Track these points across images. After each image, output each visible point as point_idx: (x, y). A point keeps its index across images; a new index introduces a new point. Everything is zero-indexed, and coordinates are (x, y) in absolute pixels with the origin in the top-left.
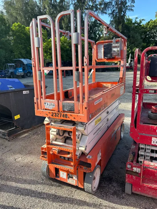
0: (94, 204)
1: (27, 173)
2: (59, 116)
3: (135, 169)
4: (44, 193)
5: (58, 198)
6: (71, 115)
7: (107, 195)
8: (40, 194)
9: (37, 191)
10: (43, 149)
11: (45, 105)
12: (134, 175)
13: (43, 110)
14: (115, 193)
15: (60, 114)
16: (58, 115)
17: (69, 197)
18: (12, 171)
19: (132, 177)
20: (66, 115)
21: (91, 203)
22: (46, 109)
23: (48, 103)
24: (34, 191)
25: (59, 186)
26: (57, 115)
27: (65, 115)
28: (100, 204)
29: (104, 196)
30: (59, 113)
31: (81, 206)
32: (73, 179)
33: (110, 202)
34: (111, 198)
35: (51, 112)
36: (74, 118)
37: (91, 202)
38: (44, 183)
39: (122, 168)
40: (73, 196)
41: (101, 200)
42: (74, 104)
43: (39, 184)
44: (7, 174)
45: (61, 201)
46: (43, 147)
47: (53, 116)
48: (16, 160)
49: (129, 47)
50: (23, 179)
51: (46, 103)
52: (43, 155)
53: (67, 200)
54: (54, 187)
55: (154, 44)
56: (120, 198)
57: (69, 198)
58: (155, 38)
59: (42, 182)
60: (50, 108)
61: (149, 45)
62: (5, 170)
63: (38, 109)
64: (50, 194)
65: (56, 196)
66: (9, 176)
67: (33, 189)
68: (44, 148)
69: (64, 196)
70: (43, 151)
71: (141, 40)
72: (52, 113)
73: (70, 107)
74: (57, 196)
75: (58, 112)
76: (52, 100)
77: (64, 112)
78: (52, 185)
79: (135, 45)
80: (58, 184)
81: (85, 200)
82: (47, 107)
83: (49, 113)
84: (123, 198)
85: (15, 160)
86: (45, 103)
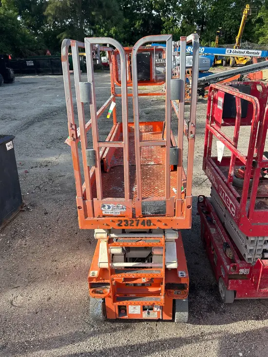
0: (194, 336)
1: (55, 323)
2: (135, 224)
3: (242, 271)
4: (110, 349)
5: (137, 349)
6: (159, 221)
7: (202, 316)
8: (105, 354)
9: (95, 350)
10: (91, 279)
11: (102, 209)
12: (241, 278)
13: (99, 217)
14: (210, 309)
15: (136, 220)
16: (133, 222)
17: (152, 340)
18: (21, 328)
19: (237, 282)
20: (150, 221)
21: (189, 337)
22: (104, 216)
23: (111, 205)
24: (90, 352)
25: (127, 327)
26: (130, 222)
27: (146, 221)
28: (202, 333)
29: (200, 319)
30: (134, 219)
31: (178, 347)
32: (154, 311)
33: (212, 324)
34: (210, 318)
35: (116, 220)
36: (166, 225)
37: (189, 335)
38: (99, 331)
39: (196, 263)
40: (158, 336)
41: (200, 326)
42: (165, 202)
43: (91, 335)
44: (14, 338)
45: (146, 351)
46: (90, 275)
47: (122, 226)
48: (14, 303)
49: (104, 25)
50: (54, 338)
51: (106, 206)
52: (93, 289)
53: (153, 347)
54: (119, 333)
55: (141, 22)
56: (221, 314)
57: (155, 342)
58: (140, 9)
59: (94, 331)
60: (114, 214)
61: (133, 22)
62: (4, 332)
63: (86, 216)
64: (120, 347)
65: (132, 347)
66: (23, 340)
67: (88, 350)
68: (95, 278)
69: (146, 341)
70: (92, 282)
71: (121, 13)
72: (119, 221)
73: (158, 208)
74: (134, 346)
75: (133, 217)
76: (118, 199)
77: (145, 217)
78: (115, 330)
79: (112, 22)
80: (122, 325)
81: (178, 336)
82: (106, 211)
83: (113, 221)
84: (224, 312)
85: (12, 305)
86: (104, 206)
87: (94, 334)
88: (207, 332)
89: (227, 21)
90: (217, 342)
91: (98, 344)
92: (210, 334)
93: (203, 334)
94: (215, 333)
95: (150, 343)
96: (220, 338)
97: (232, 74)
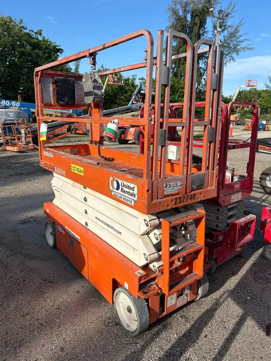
3: (220, 239)
6: (200, 193)
15: (187, 196)
16: (184, 198)
20: (195, 195)
22: (165, 197)
23: (171, 184)
26: (182, 199)
27: (192, 195)
30: (185, 195)
31: (213, 316)
35: (174, 198)
36: (204, 196)
37: (211, 305)
38: (145, 343)
40: (193, 318)
42: (204, 175)
43: (143, 350)
47: (177, 204)
51: (168, 185)
52: (142, 291)
54: (164, 334)
57: (196, 323)
59: (142, 345)
60: (173, 192)
64: (176, 342)
65: (184, 336)
69: (188, 326)
76: (176, 177)
77: (192, 191)
82: (167, 191)
83: (171, 200)
87: (144, 348)
88: (218, 297)
89: (23, 83)
90: (229, 299)
91: (157, 352)
92: (221, 297)
93: (217, 300)
94: (223, 295)
95: (193, 325)
96: (228, 296)
97: (61, 125)
